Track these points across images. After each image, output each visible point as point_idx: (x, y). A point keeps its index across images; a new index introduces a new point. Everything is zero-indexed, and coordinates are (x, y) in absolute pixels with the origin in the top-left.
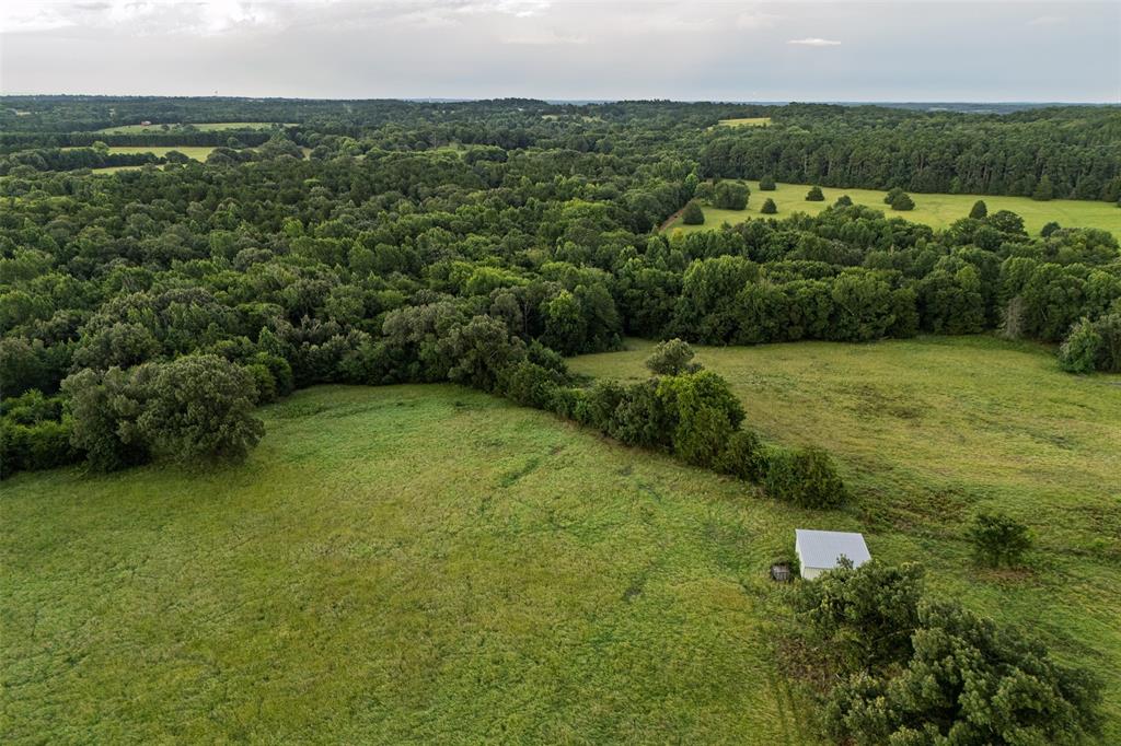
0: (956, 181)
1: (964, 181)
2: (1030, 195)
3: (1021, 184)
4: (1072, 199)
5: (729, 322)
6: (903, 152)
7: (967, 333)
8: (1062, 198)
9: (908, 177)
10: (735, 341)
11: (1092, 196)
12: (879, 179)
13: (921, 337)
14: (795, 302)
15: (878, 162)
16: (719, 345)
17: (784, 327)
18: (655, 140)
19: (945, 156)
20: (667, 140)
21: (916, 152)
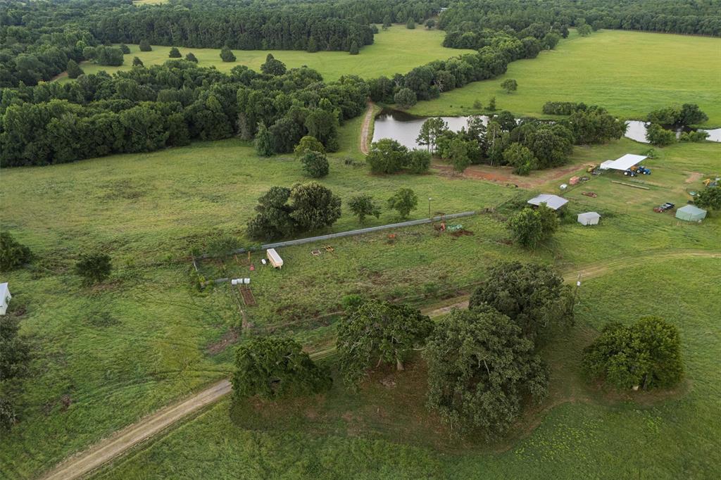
0: (264, 42)
1: (269, 42)
2: (306, 50)
3: (300, 42)
4: (328, 51)
5: (46, 148)
6: (231, 23)
7: (222, 139)
8: (323, 50)
9: (236, 39)
10: (55, 160)
11: (338, 48)
12: (219, 41)
13: (193, 144)
14: (96, 129)
15: (216, 29)
16: (42, 165)
17: (92, 147)
18: (72, 15)
19: (255, 25)
20: (81, 16)
21: (237, 23)
